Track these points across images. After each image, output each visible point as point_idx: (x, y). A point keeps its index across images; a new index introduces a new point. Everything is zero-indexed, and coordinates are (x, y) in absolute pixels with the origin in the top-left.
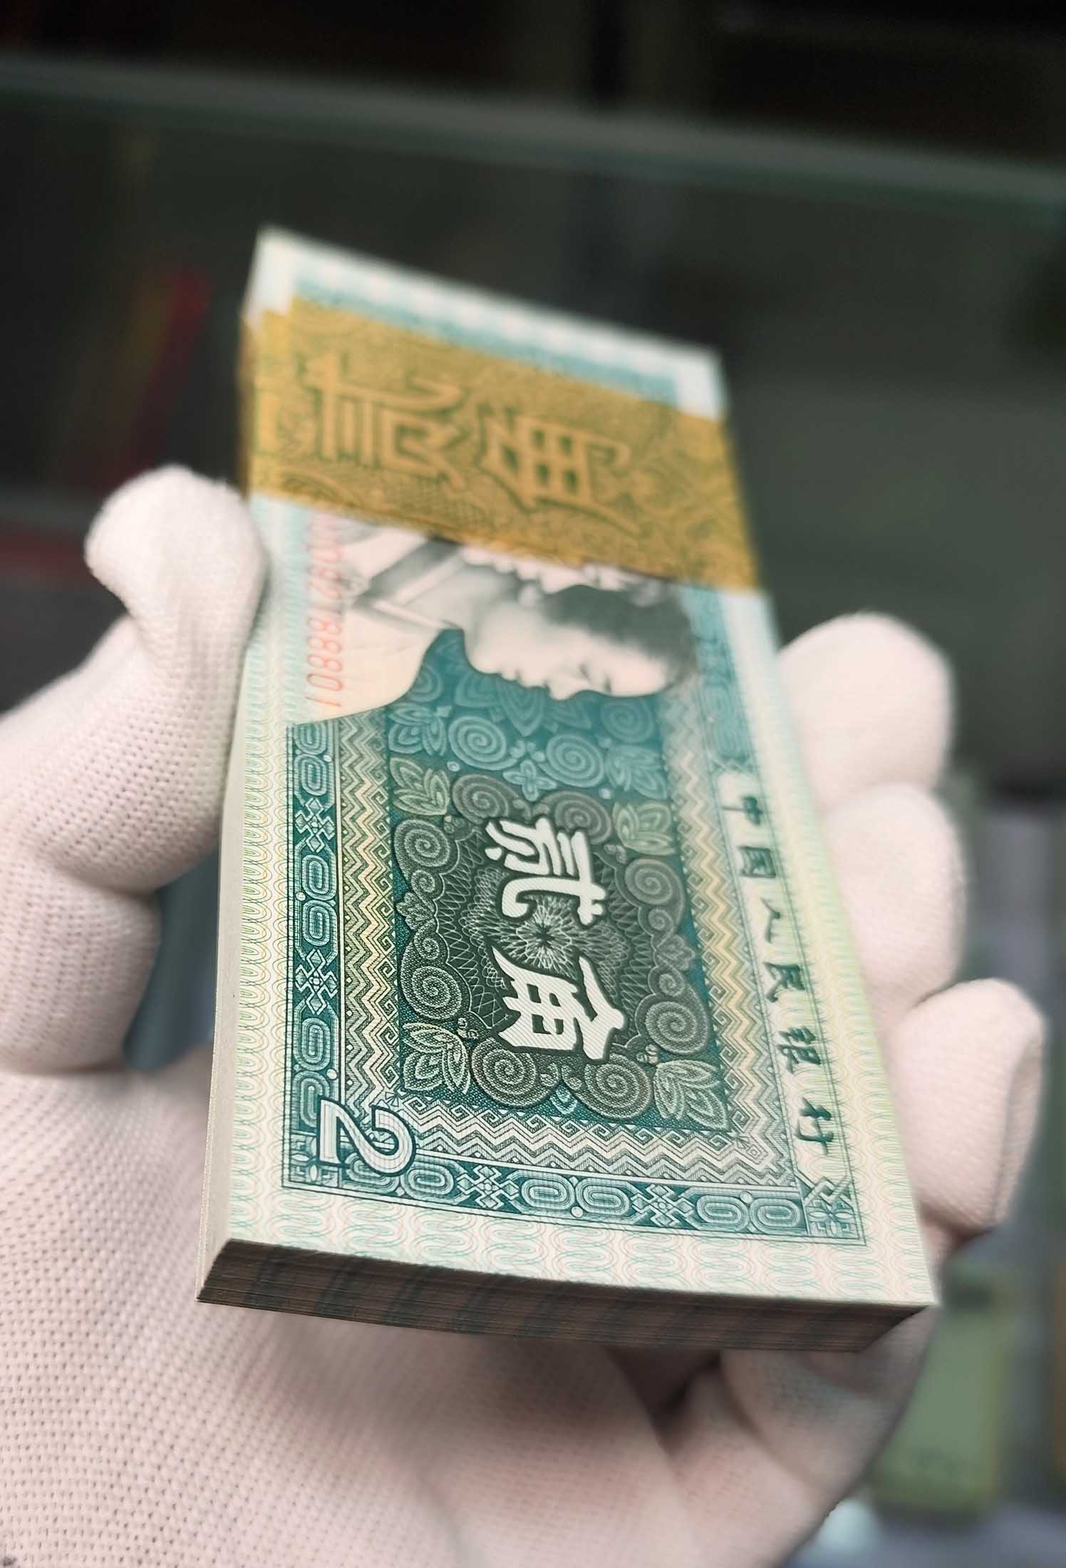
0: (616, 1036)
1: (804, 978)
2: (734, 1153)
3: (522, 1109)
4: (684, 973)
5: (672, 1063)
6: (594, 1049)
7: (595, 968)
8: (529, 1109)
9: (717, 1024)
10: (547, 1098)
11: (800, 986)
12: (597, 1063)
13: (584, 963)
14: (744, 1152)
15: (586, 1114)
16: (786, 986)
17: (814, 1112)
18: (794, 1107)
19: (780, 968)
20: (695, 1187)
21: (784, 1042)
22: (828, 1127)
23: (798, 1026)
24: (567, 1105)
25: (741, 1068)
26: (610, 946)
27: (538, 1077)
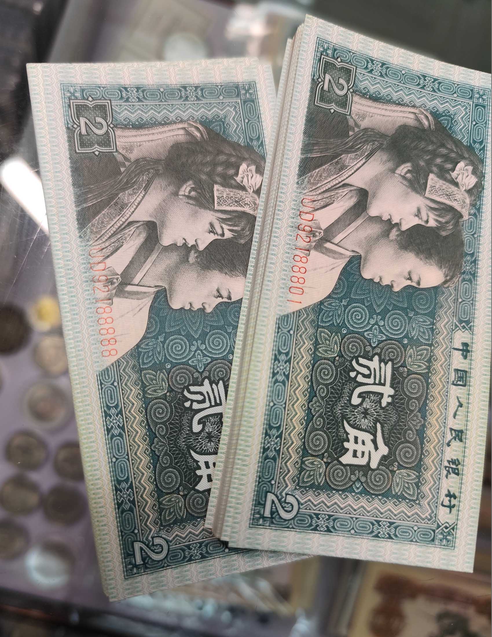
0: (384, 458)
1: (463, 437)
2: (416, 509)
3: (341, 490)
4: (417, 430)
5: (402, 471)
6: (374, 465)
7: (382, 427)
8: (343, 491)
9: (424, 455)
10: (352, 485)
11: (461, 440)
12: (373, 470)
13: (379, 426)
14: (419, 509)
15: (365, 492)
16: (455, 440)
17: (450, 495)
18: (444, 492)
19: (455, 430)
20: (398, 522)
21: (447, 465)
22: (454, 502)
23: (455, 458)
24: (358, 488)
25: (427, 475)
26: (391, 417)
27: (350, 476)
